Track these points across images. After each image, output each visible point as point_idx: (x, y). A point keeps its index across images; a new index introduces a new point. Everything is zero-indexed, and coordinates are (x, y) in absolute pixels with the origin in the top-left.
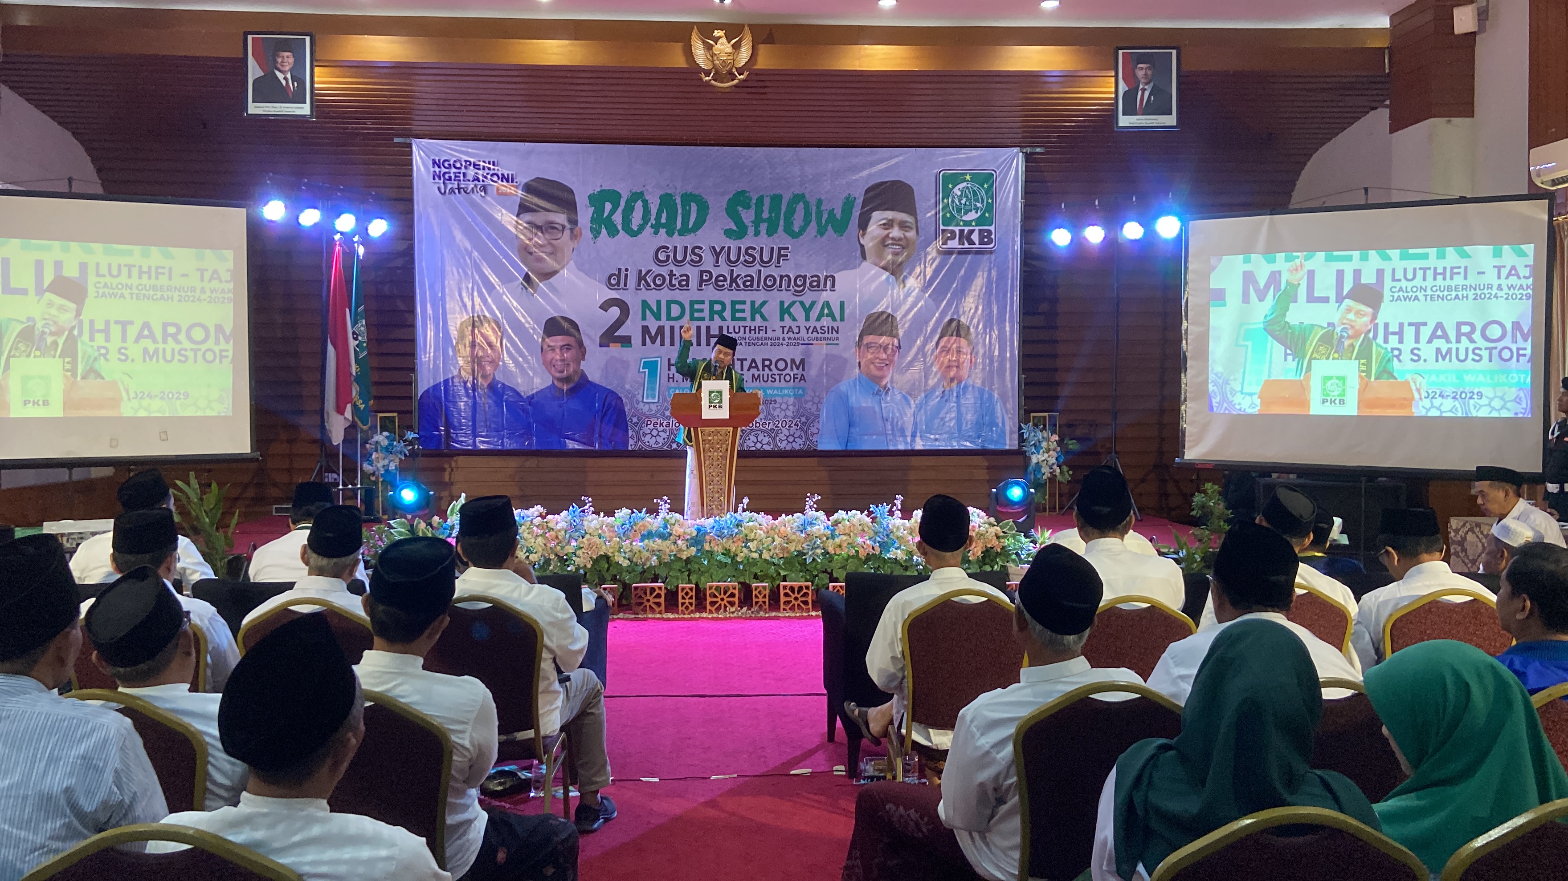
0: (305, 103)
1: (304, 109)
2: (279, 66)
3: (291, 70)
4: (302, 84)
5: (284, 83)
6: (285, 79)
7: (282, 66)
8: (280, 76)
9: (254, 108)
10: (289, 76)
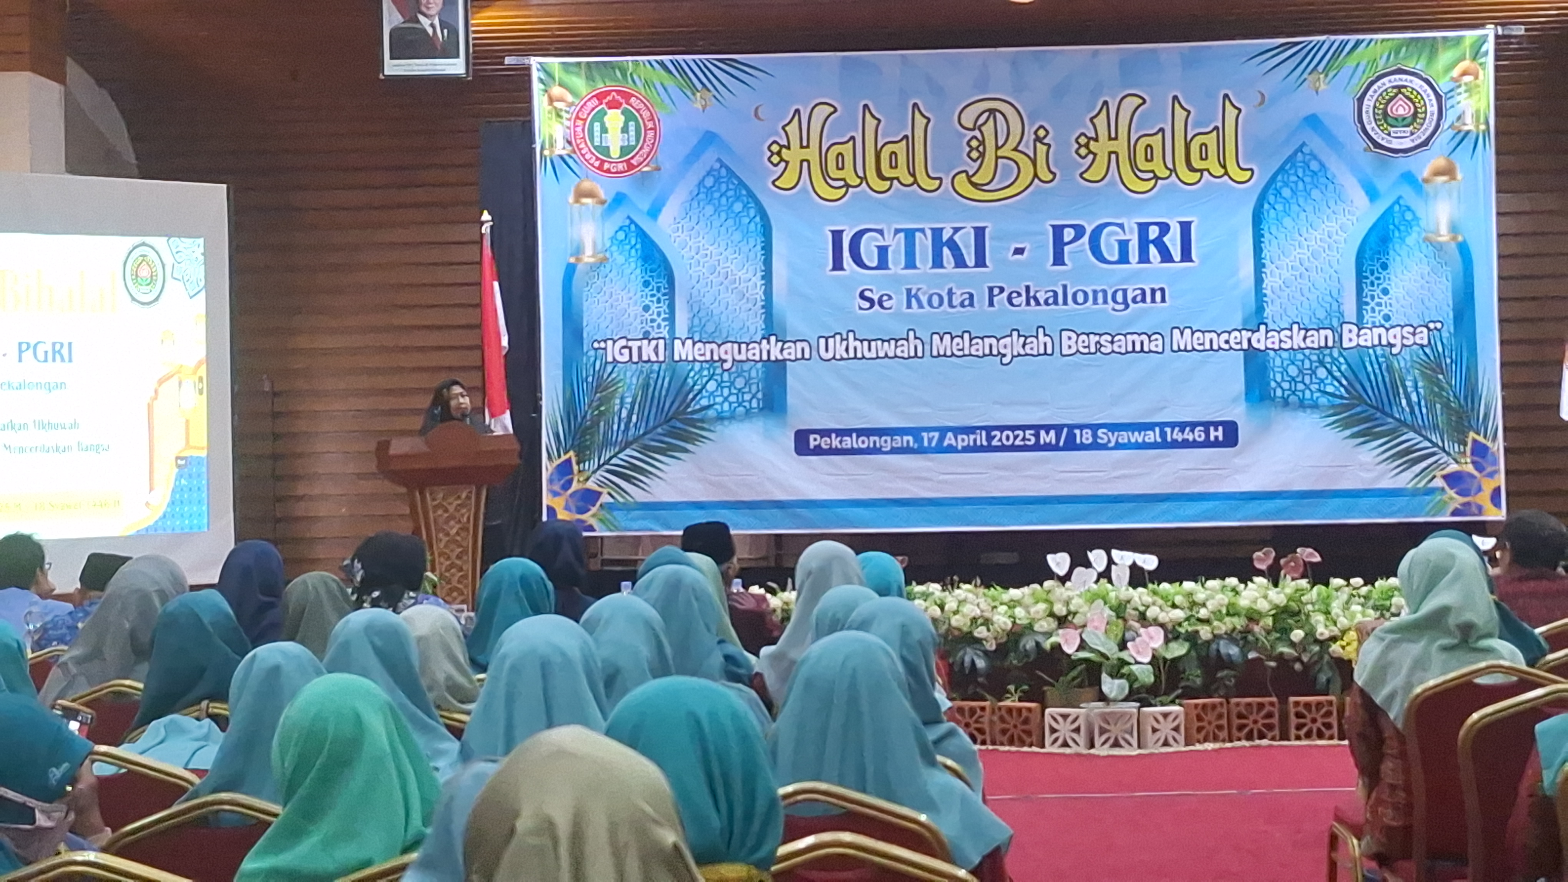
0: (457, 56)
1: (456, 67)
2: (424, 9)
3: (439, 14)
4: (454, 32)
5: (430, 31)
6: (432, 26)
7: (428, 8)
8: (425, 22)
9: (393, 67)
10: (437, 22)
